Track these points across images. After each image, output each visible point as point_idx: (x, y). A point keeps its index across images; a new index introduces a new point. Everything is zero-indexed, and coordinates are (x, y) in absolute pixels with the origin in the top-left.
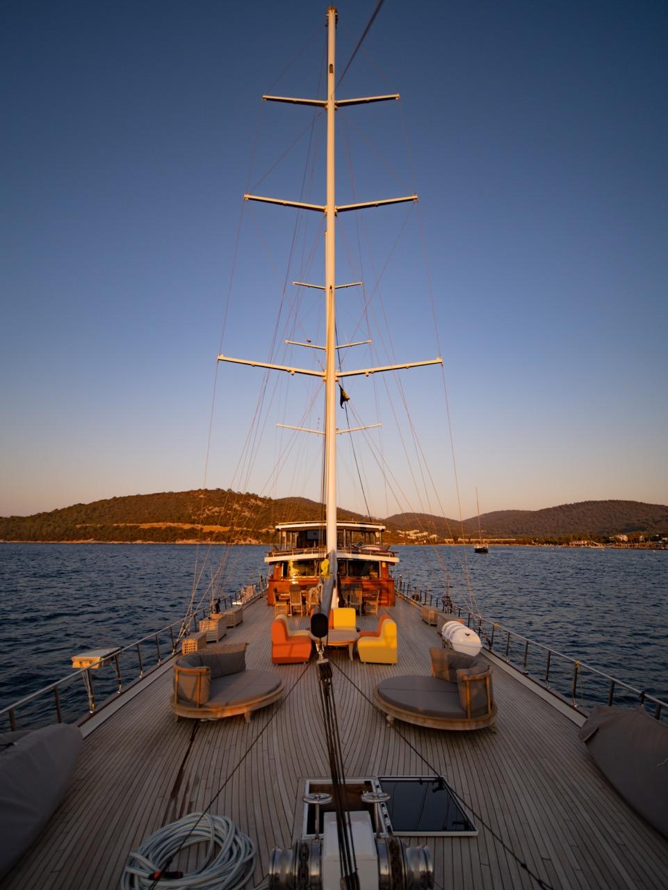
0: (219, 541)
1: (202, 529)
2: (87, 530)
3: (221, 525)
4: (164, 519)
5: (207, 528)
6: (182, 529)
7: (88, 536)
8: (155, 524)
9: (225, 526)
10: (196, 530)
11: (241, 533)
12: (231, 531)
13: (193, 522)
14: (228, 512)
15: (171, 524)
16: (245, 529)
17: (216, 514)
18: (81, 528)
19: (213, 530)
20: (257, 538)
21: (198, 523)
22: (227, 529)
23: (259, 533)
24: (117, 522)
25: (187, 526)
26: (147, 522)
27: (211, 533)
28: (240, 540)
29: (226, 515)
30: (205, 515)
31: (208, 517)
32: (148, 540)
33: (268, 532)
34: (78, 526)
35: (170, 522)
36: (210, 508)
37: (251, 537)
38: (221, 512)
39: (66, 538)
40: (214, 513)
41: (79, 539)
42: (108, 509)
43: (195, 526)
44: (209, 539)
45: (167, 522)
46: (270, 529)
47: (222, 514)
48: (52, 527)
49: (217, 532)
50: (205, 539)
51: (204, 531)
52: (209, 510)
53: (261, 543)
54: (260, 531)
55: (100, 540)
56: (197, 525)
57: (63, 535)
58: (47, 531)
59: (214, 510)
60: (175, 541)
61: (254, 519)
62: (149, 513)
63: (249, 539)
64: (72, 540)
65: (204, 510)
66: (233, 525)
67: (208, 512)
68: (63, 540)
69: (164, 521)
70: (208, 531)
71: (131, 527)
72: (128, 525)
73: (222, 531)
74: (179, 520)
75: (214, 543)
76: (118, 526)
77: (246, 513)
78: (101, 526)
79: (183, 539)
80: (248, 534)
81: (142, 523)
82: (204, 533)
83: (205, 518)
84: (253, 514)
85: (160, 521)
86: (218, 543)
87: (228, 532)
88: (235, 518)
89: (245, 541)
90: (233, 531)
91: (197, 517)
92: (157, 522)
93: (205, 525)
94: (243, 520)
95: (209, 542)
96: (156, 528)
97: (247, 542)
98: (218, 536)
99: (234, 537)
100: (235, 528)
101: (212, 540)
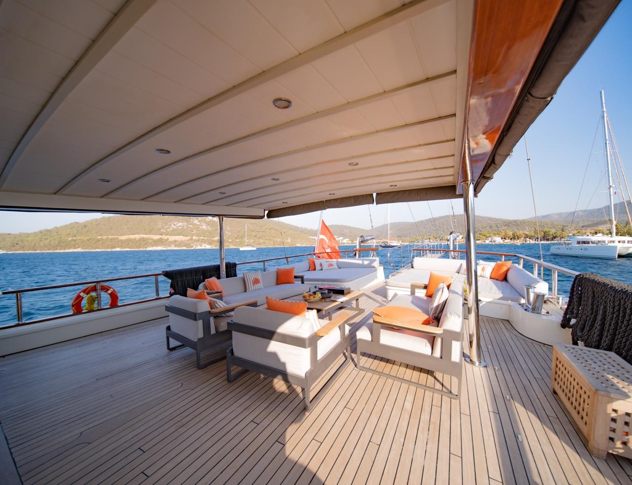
0: (181, 246)
1: (168, 239)
2: (77, 242)
3: (184, 236)
4: (138, 232)
5: (172, 238)
6: (152, 239)
7: (77, 246)
8: (132, 236)
9: (186, 236)
10: (163, 239)
11: (198, 241)
13: (160, 235)
14: (190, 226)
15: (145, 236)
16: (202, 238)
17: (180, 228)
18: (73, 240)
19: (176, 239)
20: (210, 244)
21: (166, 235)
22: (188, 238)
23: (212, 240)
24: (101, 235)
25: (157, 237)
26: (126, 235)
27: (175, 241)
28: (197, 246)
29: (188, 228)
30: (171, 229)
31: (174, 230)
32: (125, 248)
34: (70, 239)
35: (143, 234)
36: (175, 223)
37: (206, 244)
38: (184, 226)
39: (59, 248)
40: (178, 227)
41: (70, 248)
42: (95, 226)
44: (173, 246)
45: (140, 234)
47: (185, 227)
48: (49, 240)
49: (179, 240)
50: (170, 246)
51: (169, 240)
52: (175, 225)
53: (214, 248)
54: (212, 239)
55: (86, 248)
56: (164, 236)
57: (57, 246)
58: (45, 244)
59: (179, 225)
60: (146, 248)
61: (209, 231)
62: (128, 228)
63: (204, 245)
64: (64, 249)
65: (171, 225)
66: (193, 235)
67: (174, 227)
68: (56, 249)
69: (138, 234)
70: (173, 240)
71: (112, 239)
72: (110, 237)
73: (183, 239)
74: (150, 233)
75: (176, 248)
76: (102, 238)
77: (204, 227)
78: (89, 238)
79: (153, 246)
80: (204, 241)
81: (121, 235)
82: (170, 242)
83: (171, 230)
84: (209, 227)
85: (135, 234)
86: (180, 248)
87: (189, 240)
88: (194, 231)
89: (201, 246)
90: (192, 240)
91: (165, 230)
92: (133, 234)
93: (171, 236)
94: (201, 231)
95: (173, 248)
96: (132, 239)
97: (203, 247)
98: (180, 244)
99: (193, 244)
100: (194, 238)
101: (175, 246)
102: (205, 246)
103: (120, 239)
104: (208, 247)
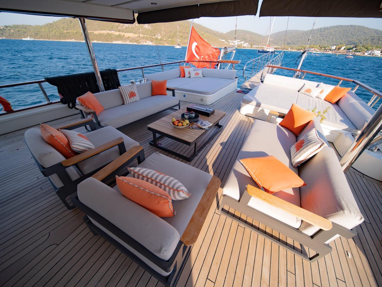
1: (124, 35)
2: (70, 34)
3: (134, 33)
6: (114, 35)
7: (72, 37)
8: (101, 31)
10: (121, 36)
11: (144, 38)
12: (139, 36)
13: (119, 31)
16: (146, 36)
17: (130, 26)
18: (67, 33)
19: (130, 36)
20: (152, 41)
21: (123, 32)
22: (137, 35)
23: (153, 38)
25: (117, 33)
26: (97, 30)
27: (129, 37)
28: (143, 42)
29: (135, 27)
31: (127, 28)
32: (99, 41)
33: (157, 38)
34: (65, 32)
35: (108, 30)
37: (149, 41)
39: (62, 38)
41: (68, 39)
43: (121, 33)
44: (128, 41)
45: (106, 31)
46: (159, 36)
48: (54, 32)
49: (132, 37)
50: (126, 41)
51: (125, 36)
55: (77, 40)
56: (122, 33)
57: (60, 36)
60: (112, 41)
61: (150, 30)
64: (65, 39)
69: (105, 30)
70: (127, 36)
71: (90, 33)
73: (134, 36)
75: (130, 43)
79: (116, 40)
80: (147, 39)
81: (95, 31)
82: (125, 38)
83: (125, 28)
84: (150, 27)
85: (103, 30)
86: (133, 43)
87: (137, 37)
88: (140, 29)
89: (146, 43)
90: (139, 37)
91: (121, 27)
92: (102, 30)
93: (125, 33)
94: (145, 30)
95: (128, 43)
96: (102, 34)
97: (147, 44)
98: (132, 40)
99: (140, 40)
100: (141, 35)
101: (130, 42)
102: (148, 43)
103: (94, 33)
104: (150, 44)
